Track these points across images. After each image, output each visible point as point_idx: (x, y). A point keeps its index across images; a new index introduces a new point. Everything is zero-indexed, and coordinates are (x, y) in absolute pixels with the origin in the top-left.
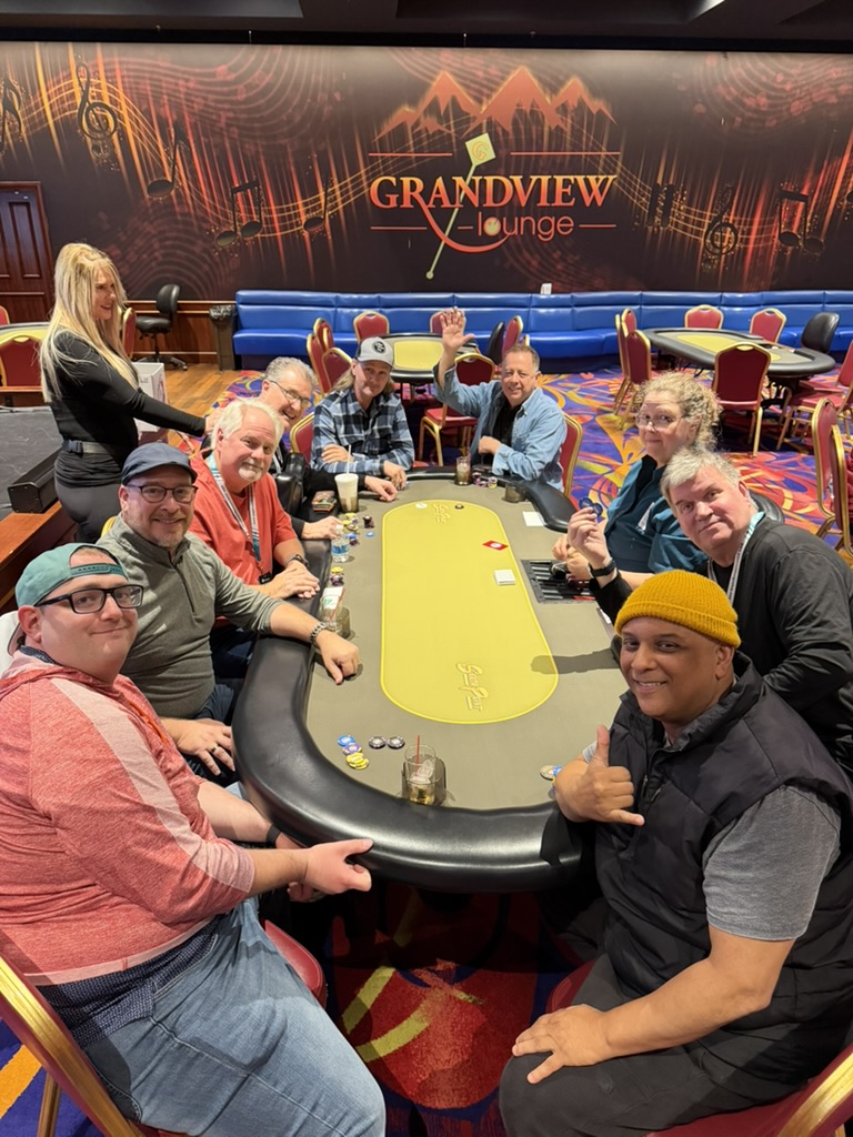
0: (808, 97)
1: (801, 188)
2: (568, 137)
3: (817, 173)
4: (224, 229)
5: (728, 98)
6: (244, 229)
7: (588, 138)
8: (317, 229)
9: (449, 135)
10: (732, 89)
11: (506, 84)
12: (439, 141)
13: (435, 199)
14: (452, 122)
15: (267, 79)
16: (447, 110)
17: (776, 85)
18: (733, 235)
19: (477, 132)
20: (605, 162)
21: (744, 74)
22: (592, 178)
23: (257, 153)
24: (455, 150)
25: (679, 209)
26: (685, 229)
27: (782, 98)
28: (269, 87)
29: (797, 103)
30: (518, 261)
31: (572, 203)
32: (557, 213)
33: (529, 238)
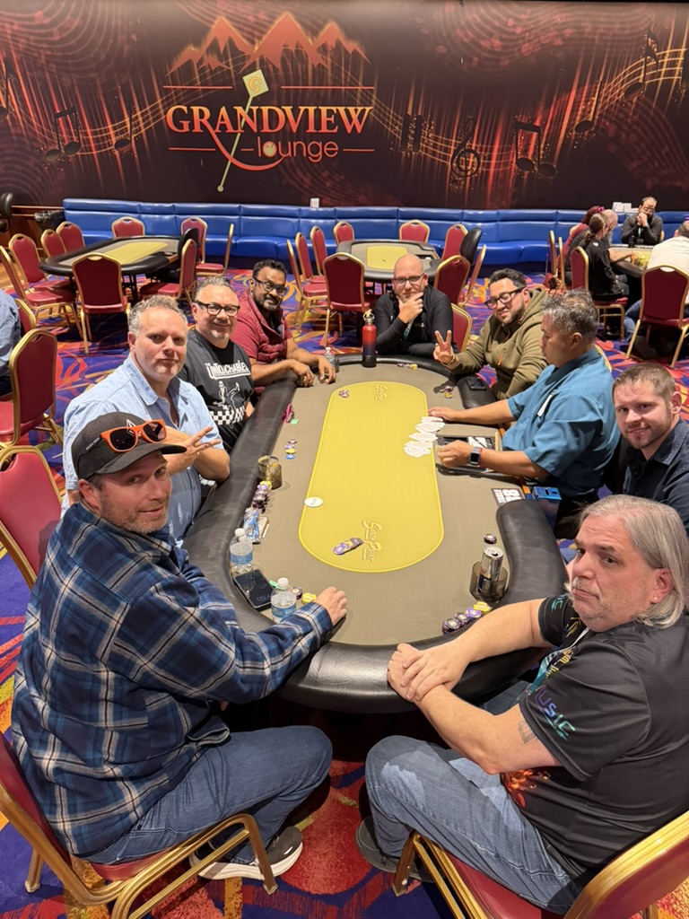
0: (537, 40)
1: (534, 120)
2: (329, 74)
3: (548, 106)
4: (51, 148)
5: (466, 40)
6: (66, 148)
7: (346, 75)
8: (125, 149)
9: (229, 71)
10: (469, 32)
11: (273, 27)
12: (221, 76)
13: (221, 125)
14: (230, 60)
15: (76, 23)
16: (225, 49)
17: (507, 29)
18: (476, 160)
19: (252, 69)
20: (362, 95)
21: (479, 20)
22: (351, 109)
23: (73, 84)
24: (234, 84)
25: (428, 137)
26: (434, 154)
27: (513, 40)
28: (77, 30)
29: (527, 45)
30: (293, 179)
31: (335, 130)
32: (324, 138)
33: (301, 160)
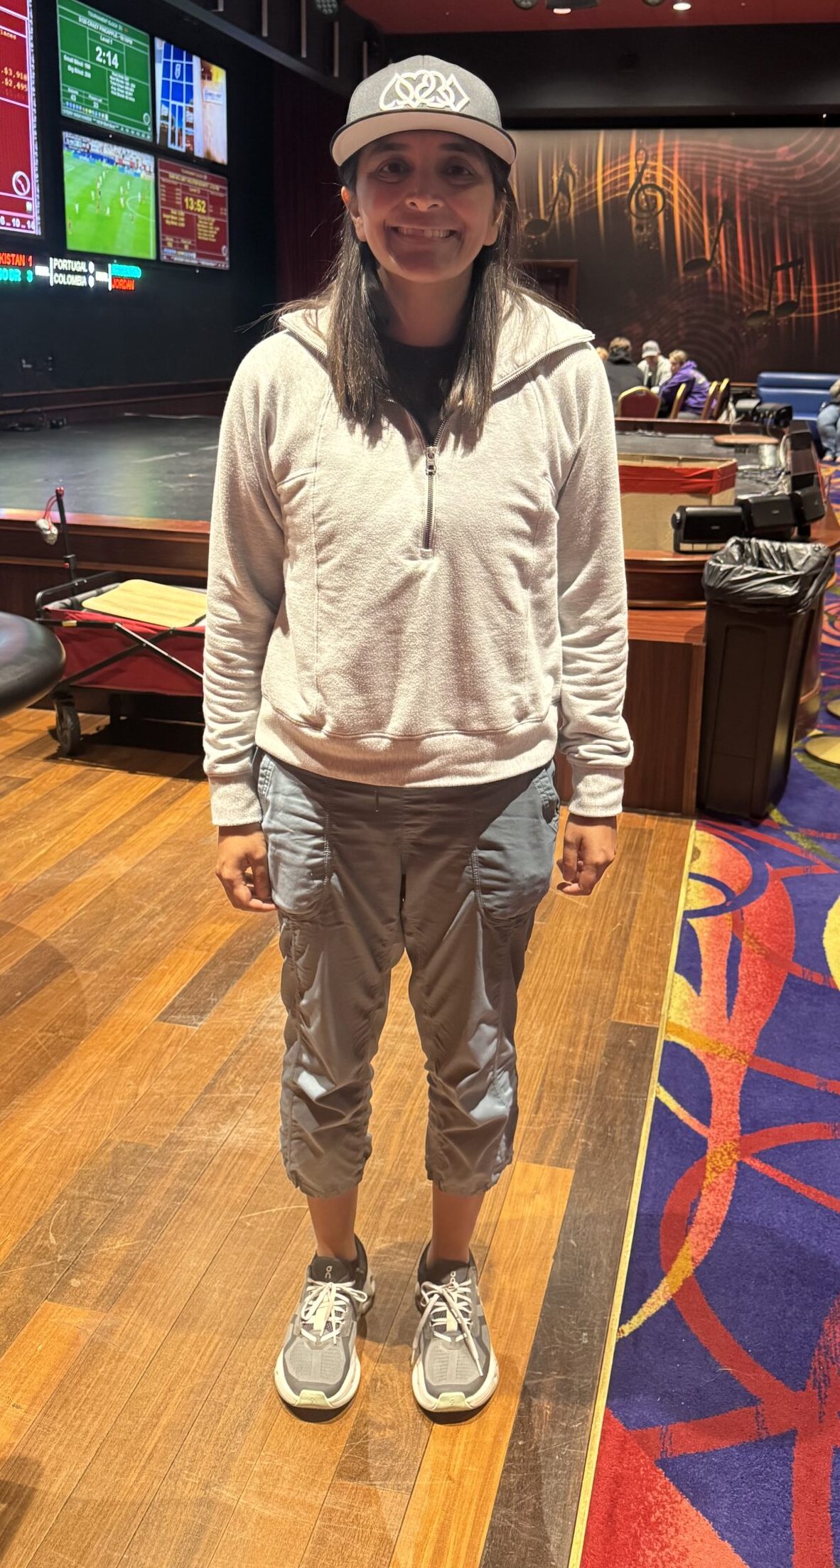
4: (757, 309)
6: (778, 308)
23: (807, 232)
28: (829, 167)
